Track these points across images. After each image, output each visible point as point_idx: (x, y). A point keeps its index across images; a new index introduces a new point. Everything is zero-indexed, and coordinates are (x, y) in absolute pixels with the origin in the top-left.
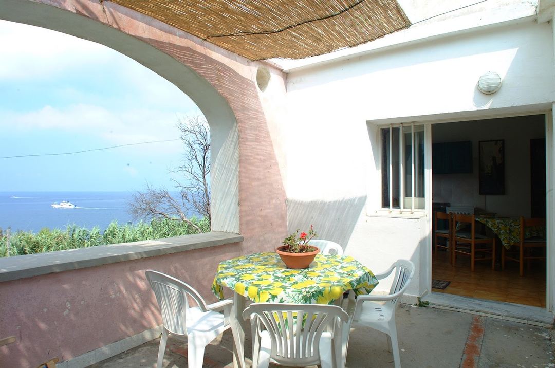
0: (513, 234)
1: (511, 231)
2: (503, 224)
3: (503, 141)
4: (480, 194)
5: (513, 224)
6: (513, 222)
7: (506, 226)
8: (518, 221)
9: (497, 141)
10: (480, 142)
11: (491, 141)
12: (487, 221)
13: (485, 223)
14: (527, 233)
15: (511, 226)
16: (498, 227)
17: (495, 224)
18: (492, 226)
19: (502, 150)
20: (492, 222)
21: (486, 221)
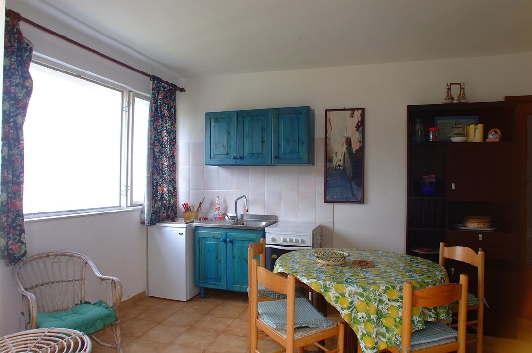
0: (384, 322)
1: (380, 315)
2: (362, 296)
3: (363, 110)
4: (326, 201)
5: (385, 298)
6: (385, 292)
7: (368, 301)
8: (398, 288)
9: (353, 110)
10: (326, 111)
11: (345, 110)
12: (326, 289)
13: (322, 291)
14: (416, 318)
15: (381, 301)
16: (351, 306)
17: (343, 295)
18: (337, 302)
19: (361, 126)
20: (336, 290)
21: (325, 287)
